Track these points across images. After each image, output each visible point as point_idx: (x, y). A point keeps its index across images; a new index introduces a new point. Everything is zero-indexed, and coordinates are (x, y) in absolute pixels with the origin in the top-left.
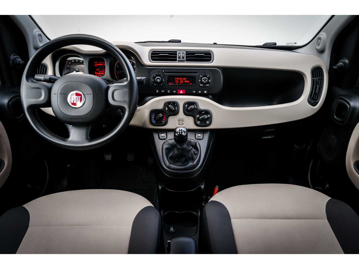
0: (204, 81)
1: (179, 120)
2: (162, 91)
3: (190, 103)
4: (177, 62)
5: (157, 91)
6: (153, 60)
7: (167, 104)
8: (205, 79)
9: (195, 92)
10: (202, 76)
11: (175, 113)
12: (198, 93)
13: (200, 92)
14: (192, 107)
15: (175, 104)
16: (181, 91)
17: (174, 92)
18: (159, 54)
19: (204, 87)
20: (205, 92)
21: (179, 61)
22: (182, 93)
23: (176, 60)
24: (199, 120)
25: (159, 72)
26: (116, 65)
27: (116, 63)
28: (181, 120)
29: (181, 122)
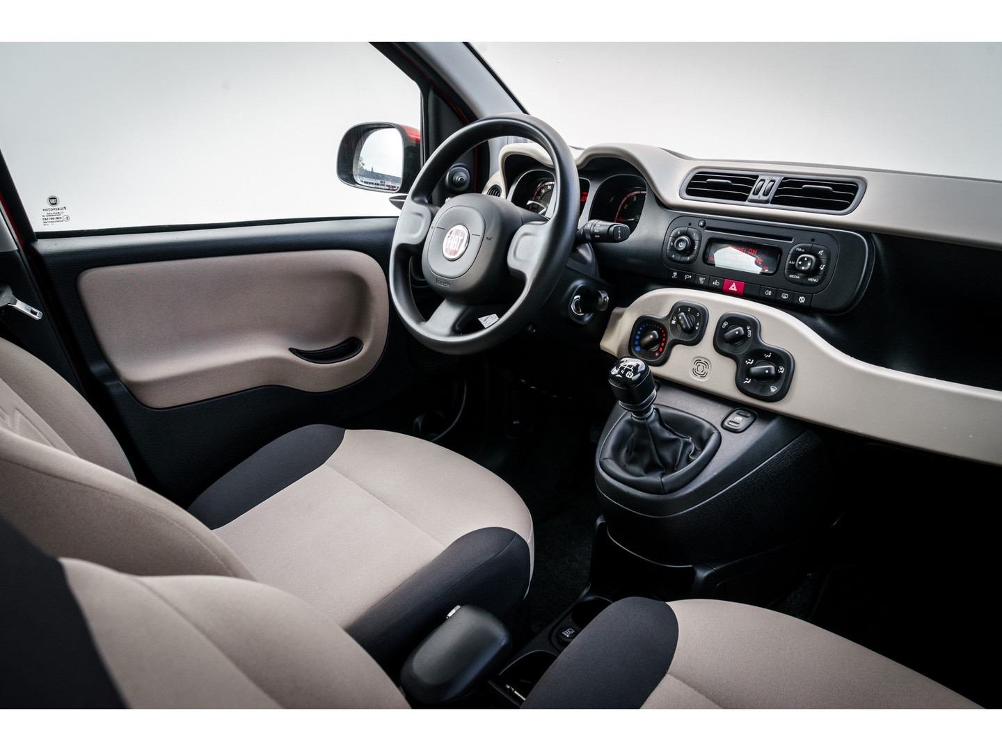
0: (806, 266)
1: (698, 362)
2: (686, 277)
3: (733, 320)
4: (746, 203)
5: (675, 274)
6: (689, 192)
7: (679, 308)
8: (806, 259)
9: (770, 293)
10: (803, 250)
11: (692, 337)
12: (779, 298)
13: (785, 297)
15: (698, 315)
16: (734, 285)
17: (716, 283)
18: (705, 178)
19: (802, 284)
20: (802, 300)
21: (752, 201)
22: (735, 289)
23: (744, 198)
24: (749, 375)
25: (690, 224)
26: (623, 202)
27: (625, 198)
28: (703, 361)
29: (700, 368)
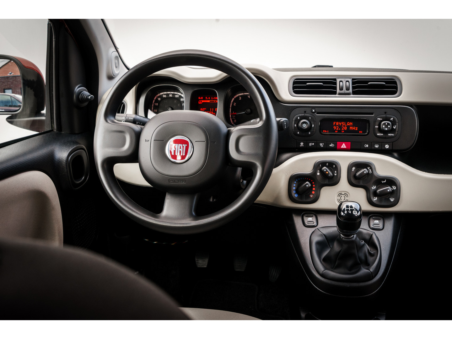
0: (385, 127)
1: (340, 194)
2: (310, 144)
3: (360, 165)
4: (337, 95)
5: (302, 144)
6: (296, 92)
7: (320, 165)
8: (386, 124)
9: (367, 146)
10: (381, 119)
11: (333, 181)
12: (373, 148)
13: (377, 146)
14: (365, 171)
15: (333, 165)
16: (344, 144)
17: (332, 145)
18: (305, 83)
19: (385, 138)
20: (387, 146)
21: (340, 94)
22: (345, 147)
23: (335, 93)
24: (375, 194)
25: (305, 112)
26: (232, 101)
27: (233, 99)
28: (343, 193)
29: (343, 198)
